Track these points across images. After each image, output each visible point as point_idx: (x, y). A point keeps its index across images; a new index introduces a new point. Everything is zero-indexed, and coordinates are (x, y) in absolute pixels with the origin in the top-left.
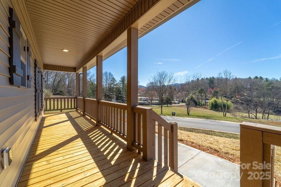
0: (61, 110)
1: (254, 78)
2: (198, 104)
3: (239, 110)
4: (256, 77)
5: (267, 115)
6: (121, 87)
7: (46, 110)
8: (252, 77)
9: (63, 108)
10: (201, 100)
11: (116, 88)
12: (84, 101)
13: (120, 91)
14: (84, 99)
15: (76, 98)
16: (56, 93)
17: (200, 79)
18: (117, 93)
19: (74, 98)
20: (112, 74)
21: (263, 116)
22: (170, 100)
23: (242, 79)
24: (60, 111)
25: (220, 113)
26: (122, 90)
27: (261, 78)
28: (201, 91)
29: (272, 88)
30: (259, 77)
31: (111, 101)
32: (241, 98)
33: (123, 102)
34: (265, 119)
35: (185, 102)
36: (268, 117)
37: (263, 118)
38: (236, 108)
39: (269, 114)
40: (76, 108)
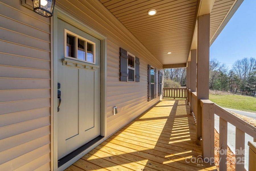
0: (174, 98)
9: (176, 96)
16: (184, 84)
19: (185, 89)
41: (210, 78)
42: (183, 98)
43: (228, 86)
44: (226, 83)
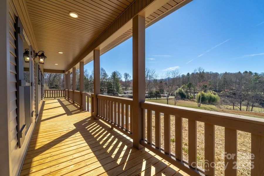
1: (244, 73)
2: (187, 97)
3: (226, 103)
4: (246, 72)
5: (251, 107)
6: (112, 81)
7: (45, 98)
8: (242, 72)
9: (56, 96)
10: (190, 93)
11: (108, 82)
12: (69, 92)
13: (111, 85)
14: (68, 90)
15: (65, 90)
16: (52, 87)
17: (190, 73)
18: (108, 87)
19: (64, 90)
20: (104, 69)
21: (247, 108)
22: (159, 93)
23: (231, 74)
24: (54, 98)
25: (207, 105)
26: (113, 84)
27: (250, 73)
28: (190, 86)
29: (259, 82)
30: (248, 72)
31: (103, 94)
32: (229, 92)
33: (114, 96)
34: (249, 111)
35: (174, 95)
36: (252, 109)
37: (247, 110)
38: (223, 101)
39: (253, 106)
40: (65, 97)
41: (76, 80)
42: (63, 97)
43: (89, 88)
44: (88, 85)
